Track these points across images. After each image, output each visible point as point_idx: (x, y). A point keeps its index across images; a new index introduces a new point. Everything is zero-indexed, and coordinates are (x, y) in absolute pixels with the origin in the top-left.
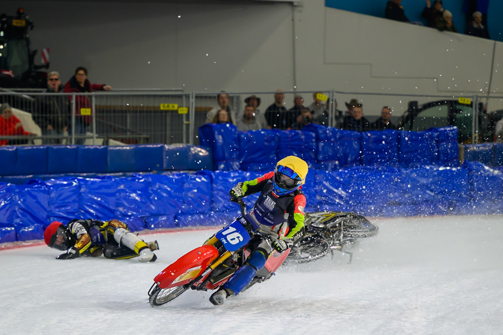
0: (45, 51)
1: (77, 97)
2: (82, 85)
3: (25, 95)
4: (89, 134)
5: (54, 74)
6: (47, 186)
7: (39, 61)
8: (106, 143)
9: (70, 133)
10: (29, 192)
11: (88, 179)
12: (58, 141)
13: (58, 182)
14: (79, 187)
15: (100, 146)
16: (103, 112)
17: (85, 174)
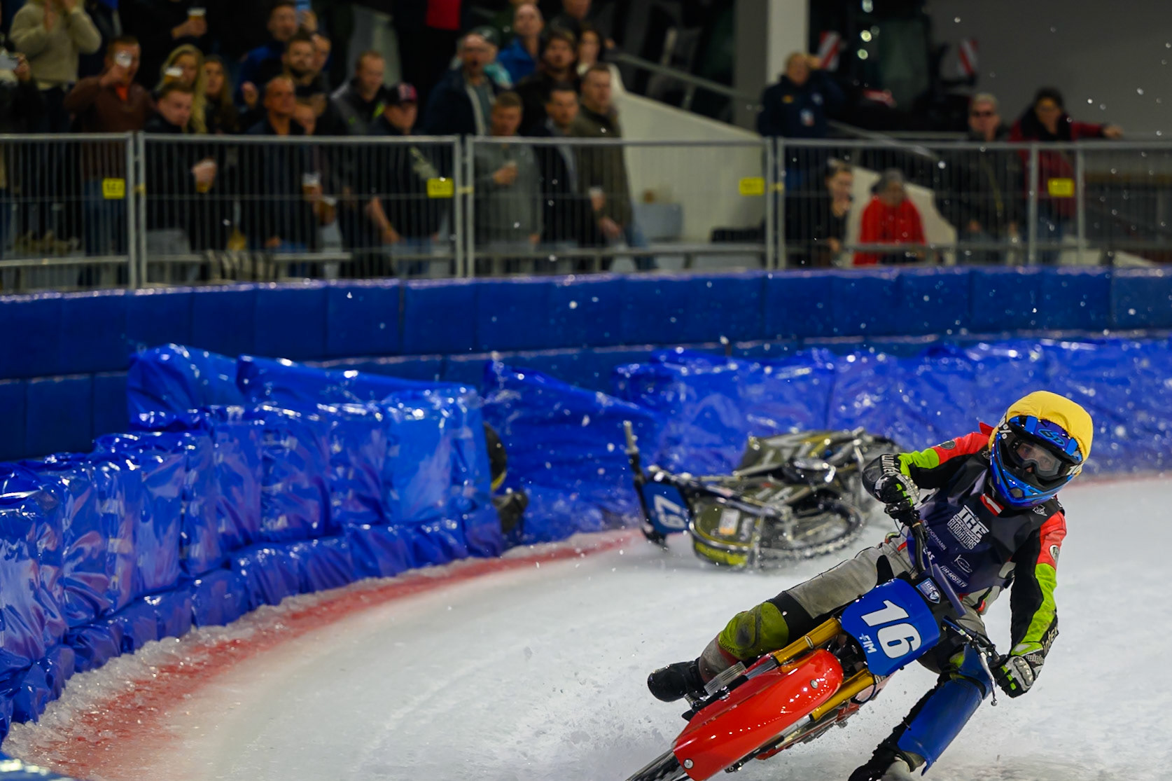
0: (967, 47)
1: (1042, 153)
2: (1052, 128)
3: (920, 150)
4: (1069, 240)
5: (984, 100)
6: (969, 361)
7: (953, 69)
8: (1108, 261)
9: (1025, 238)
10: (926, 376)
11: (1065, 345)
12: (996, 257)
13: (996, 352)
14: (1044, 363)
15: (1093, 267)
16: (1102, 188)
17: (1058, 334)
